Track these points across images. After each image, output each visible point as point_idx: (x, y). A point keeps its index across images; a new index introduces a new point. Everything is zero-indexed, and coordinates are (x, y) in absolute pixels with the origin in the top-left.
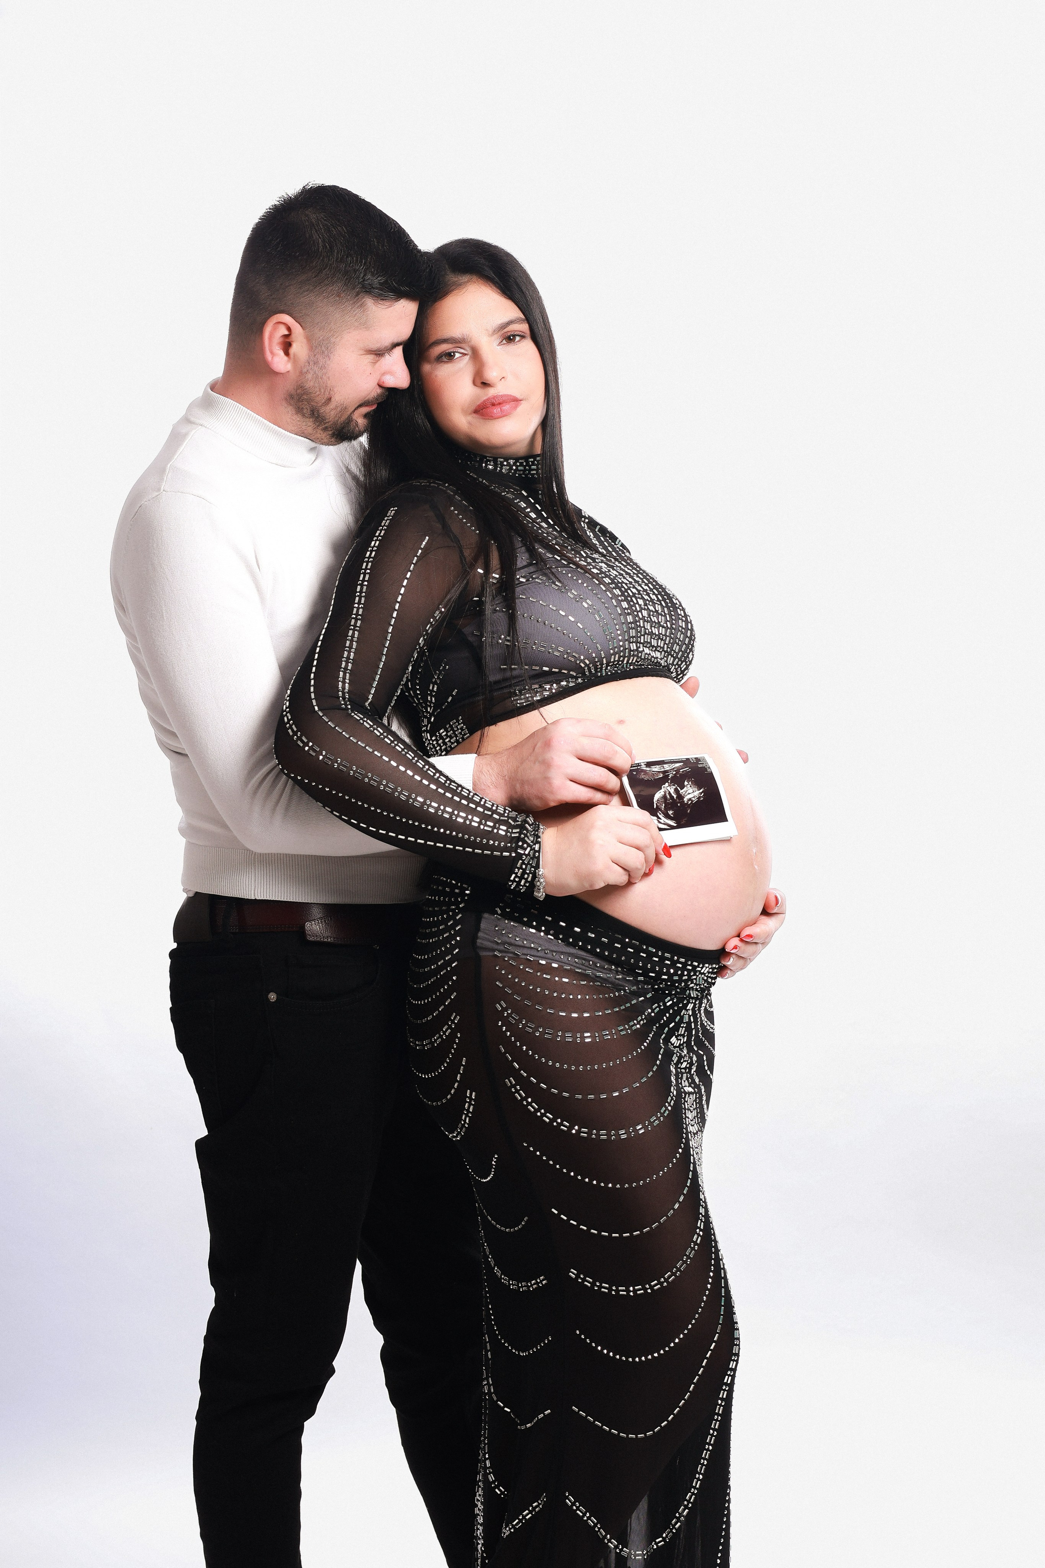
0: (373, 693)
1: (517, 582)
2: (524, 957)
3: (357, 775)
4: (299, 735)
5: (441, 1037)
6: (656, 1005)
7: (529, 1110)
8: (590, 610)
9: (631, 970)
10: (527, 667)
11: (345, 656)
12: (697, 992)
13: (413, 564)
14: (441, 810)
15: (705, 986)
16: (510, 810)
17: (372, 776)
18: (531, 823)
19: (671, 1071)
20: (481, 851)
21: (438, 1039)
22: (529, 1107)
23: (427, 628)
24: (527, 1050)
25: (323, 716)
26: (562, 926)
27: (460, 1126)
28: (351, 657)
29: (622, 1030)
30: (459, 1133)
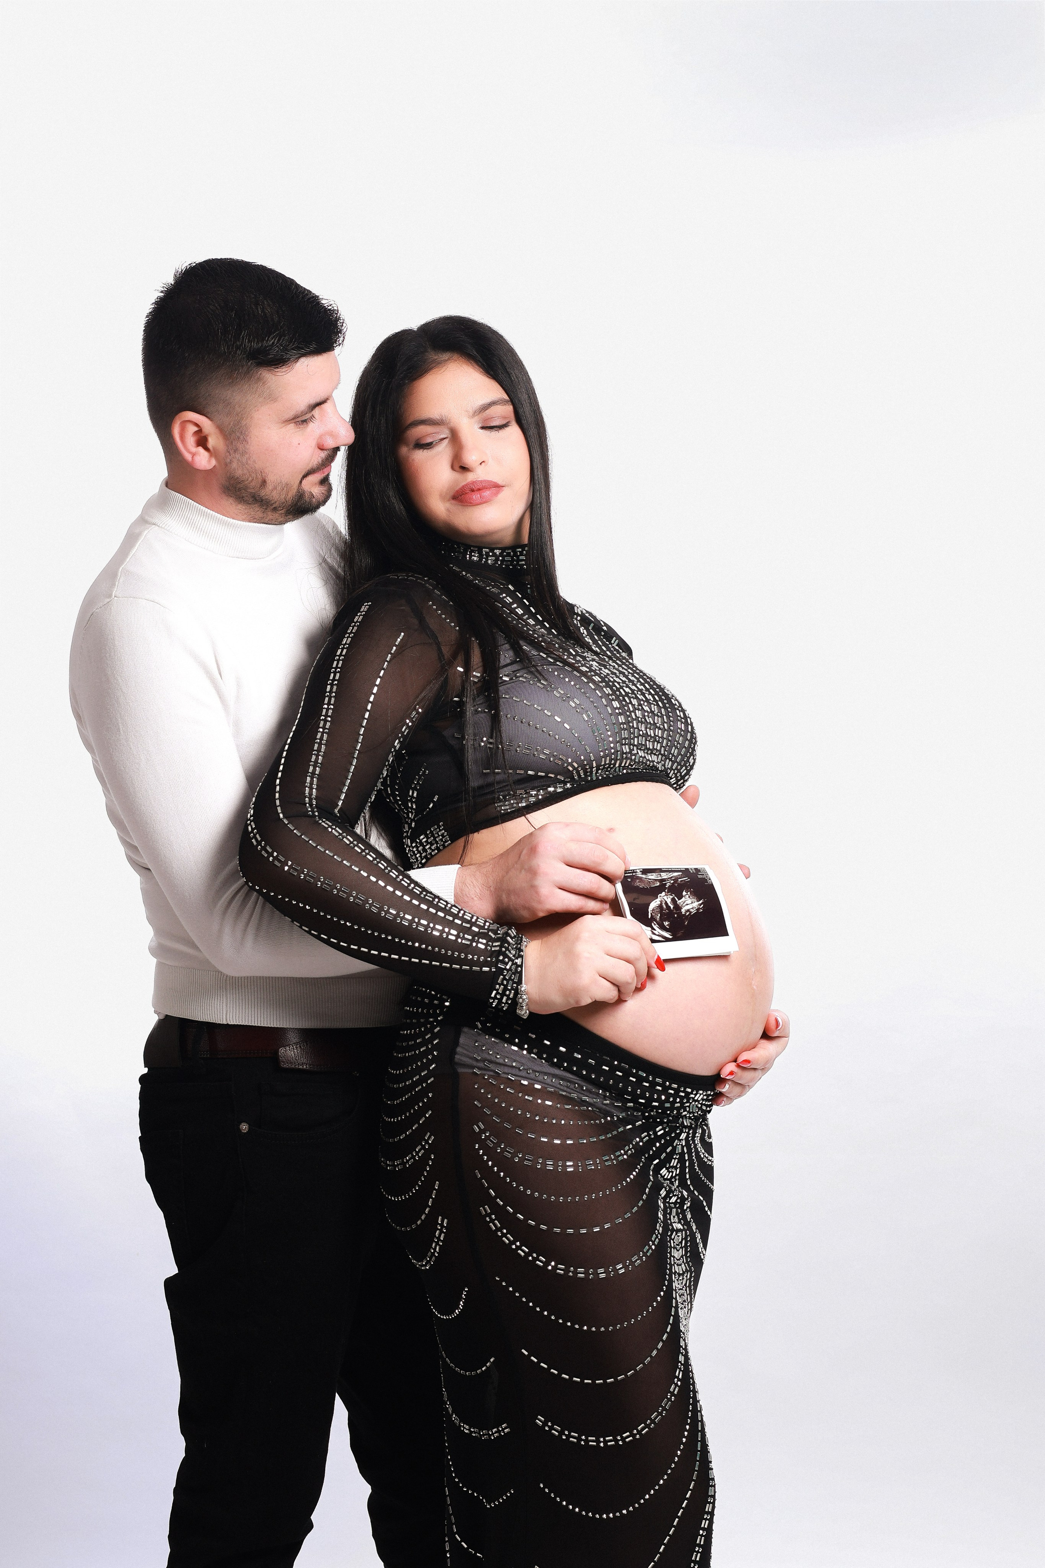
0: (343, 798)
1: (500, 681)
2: (505, 1076)
3: (324, 886)
4: (263, 845)
5: (413, 1157)
6: (646, 1134)
7: (504, 1242)
8: (578, 710)
9: (619, 1095)
10: (511, 771)
11: (313, 760)
12: (690, 1121)
13: (387, 661)
14: (416, 923)
15: (700, 1114)
16: (491, 922)
17: (341, 887)
18: (513, 935)
19: (659, 1206)
20: (459, 967)
21: (410, 1159)
22: (504, 1239)
23: (403, 730)
24: (505, 1177)
25: (288, 824)
26: (546, 1044)
27: (429, 1254)
28: (320, 761)
29: (607, 1160)
30: (428, 1262)
